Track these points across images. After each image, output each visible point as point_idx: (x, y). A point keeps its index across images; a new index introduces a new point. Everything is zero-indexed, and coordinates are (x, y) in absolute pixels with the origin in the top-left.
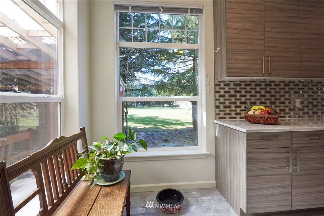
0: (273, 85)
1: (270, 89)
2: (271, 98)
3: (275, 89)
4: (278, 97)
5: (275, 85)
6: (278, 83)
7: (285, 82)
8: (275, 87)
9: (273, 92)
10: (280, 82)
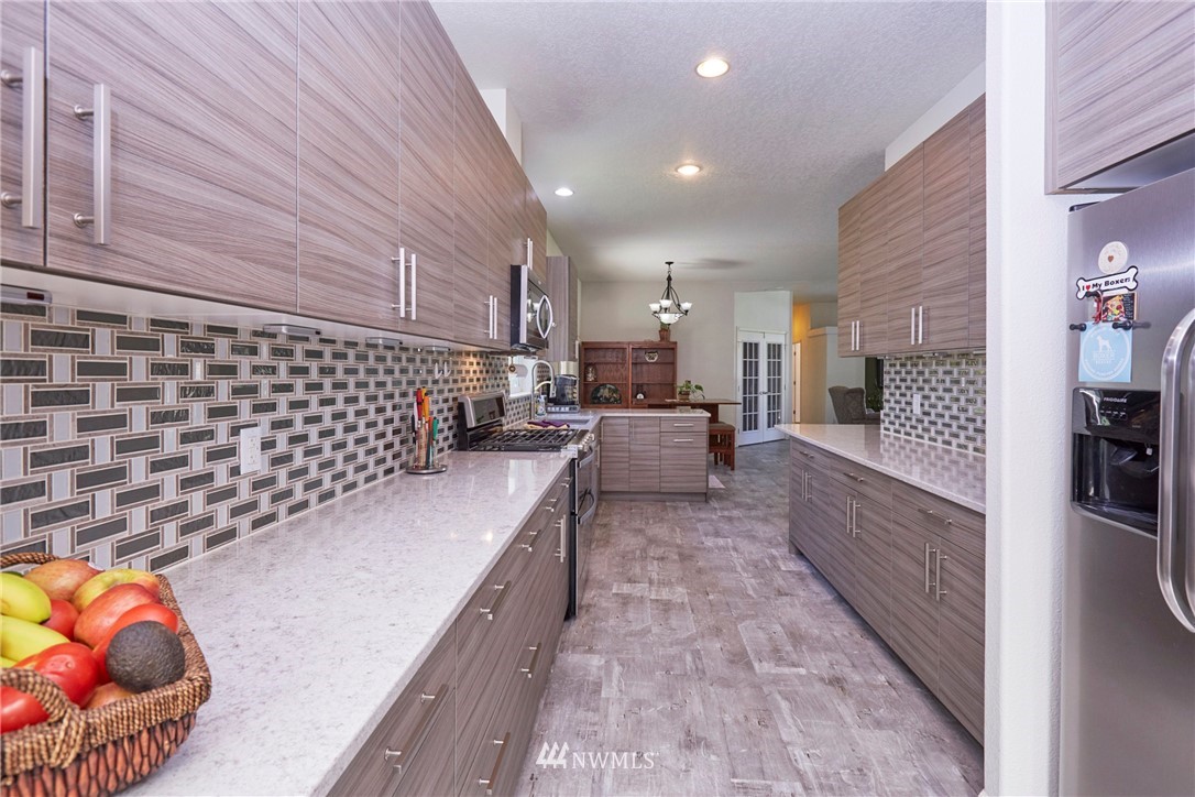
0: (104, 344)
1: (85, 369)
2: (86, 440)
3: (119, 369)
4: (139, 425)
5: (124, 343)
6: (140, 329)
7: (186, 325)
8: (123, 356)
9: (103, 396)
10: (154, 322)
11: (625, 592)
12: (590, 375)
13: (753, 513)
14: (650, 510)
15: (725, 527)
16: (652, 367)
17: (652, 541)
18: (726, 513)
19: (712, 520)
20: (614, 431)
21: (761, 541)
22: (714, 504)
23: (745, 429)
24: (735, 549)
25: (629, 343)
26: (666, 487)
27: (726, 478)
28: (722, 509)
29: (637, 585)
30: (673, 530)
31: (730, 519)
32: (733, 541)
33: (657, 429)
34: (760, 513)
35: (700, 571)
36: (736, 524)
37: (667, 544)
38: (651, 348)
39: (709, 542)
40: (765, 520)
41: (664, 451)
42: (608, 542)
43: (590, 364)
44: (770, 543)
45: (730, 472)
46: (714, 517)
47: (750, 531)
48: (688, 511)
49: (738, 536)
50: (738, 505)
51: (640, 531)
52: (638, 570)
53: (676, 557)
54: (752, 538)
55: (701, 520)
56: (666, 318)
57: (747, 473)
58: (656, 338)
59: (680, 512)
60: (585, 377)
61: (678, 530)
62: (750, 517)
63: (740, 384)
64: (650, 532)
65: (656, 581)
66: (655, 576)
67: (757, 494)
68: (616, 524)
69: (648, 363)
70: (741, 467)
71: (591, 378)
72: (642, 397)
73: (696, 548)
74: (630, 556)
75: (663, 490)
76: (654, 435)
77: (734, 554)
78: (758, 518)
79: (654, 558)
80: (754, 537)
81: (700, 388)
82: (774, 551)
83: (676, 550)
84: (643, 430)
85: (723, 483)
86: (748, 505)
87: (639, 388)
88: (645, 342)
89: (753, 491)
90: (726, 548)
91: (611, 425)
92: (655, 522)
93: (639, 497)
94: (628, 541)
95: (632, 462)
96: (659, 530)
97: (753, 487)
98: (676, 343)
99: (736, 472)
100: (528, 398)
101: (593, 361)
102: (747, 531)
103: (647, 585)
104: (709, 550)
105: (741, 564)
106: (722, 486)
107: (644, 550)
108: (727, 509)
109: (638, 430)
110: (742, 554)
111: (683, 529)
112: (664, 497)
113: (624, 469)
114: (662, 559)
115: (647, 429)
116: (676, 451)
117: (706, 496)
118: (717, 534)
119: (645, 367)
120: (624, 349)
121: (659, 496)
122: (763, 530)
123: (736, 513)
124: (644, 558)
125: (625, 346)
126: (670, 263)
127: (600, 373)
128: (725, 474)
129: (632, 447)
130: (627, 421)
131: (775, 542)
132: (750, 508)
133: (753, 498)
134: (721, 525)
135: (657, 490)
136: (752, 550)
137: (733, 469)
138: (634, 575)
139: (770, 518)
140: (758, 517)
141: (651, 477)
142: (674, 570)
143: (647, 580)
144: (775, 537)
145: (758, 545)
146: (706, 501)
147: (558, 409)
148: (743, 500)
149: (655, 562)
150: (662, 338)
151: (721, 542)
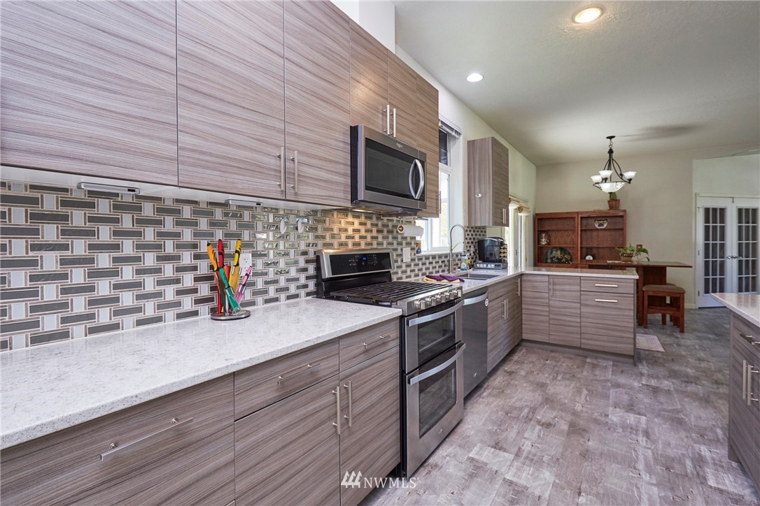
11: (483, 459)
12: (543, 240)
13: (691, 388)
14: (565, 364)
15: (645, 399)
16: (601, 233)
17: (549, 401)
18: (653, 383)
19: (632, 388)
20: (534, 287)
21: (688, 430)
22: (644, 368)
23: (707, 291)
24: (647, 434)
25: (578, 213)
26: (588, 343)
27: (669, 340)
28: (651, 376)
29: (501, 453)
30: (579, 392)
31: (655, 391)
32: (648, 421)
33: (578, 288)
34: (699, 389)
35: (585, 455)
36: (662, 399)
37: (563, 408)
38: (600, 217)
39: (615, 416)
40: (705, 401)
41: (584, 309)
42: (503, 391)
43: (544, 231)
44: (702, 436)
45: (678, 335)
46: (636, 384)
47: (678, 411)
48: (607, 372)
49: (658, 416)
50: (673, 375)
51: (542, 386)
52: (512, 434)
53: (565, 427)
54: (677, 422)
55: (618, 386)
56: (607, 187)
57: (699, 338)
58: (604, 207)
59: (597, 372)
60: (539, 241)
61: (585, 392)
62: (683, 392)
63: (701, 248)
64: (551, 390)
65: (525, 454)
66: (527, 447)
67: (703, 365)
68: (523, 373)
69: (597, 230)
70: (694, 330)
71: (544, 242)
72: (591, 258)
73: (596, 421)
74: (515, 413)
75: (583, 346)
76: (574, 294)
77: (642, 439)
78: (695, 397)
79: (539, 422)
80: (680, 422)
81: (645, 251)
82: (704, 450)
83: (569, 418)
84: (563, 287)
85: (663, 345)
86: (687, 376)
87: (589, 251)
88: (594, 212)
89: (699, 359)
90: (634, 429)
91: (530, 281)
92: (564, 379)
93: (559, 348)
94: (523, 395)
95: (551, 316)
96: (562, 390)
97: (702, 354)
98: (625, 211)
99: (686, 335)
100: (446, 256)
101: (547, 228)
102: (673, 411)
103: (512, 456)
104: (610, 427)
105: (646, 458)
106: (662, 349)
107: (533, 410)
108: (657, 377)
109: (557, 287)
110: (654, 442)
111: (591, 393)
112: (586, 353)
113: (543, 322)
114: (548, 425)
115: (567, 287)
116: (599, 311)
117: (636, 358)
118: (630, 408)
119: (595, 233)
120: (574, 218)
121: (581, 352)
122: (697, 414)
123: (666, 384)
124: (528, 419)
125: (576, 216)
126: (611, 138)
127: (553, 239)
128: (671, 335)
129: (551, 302)
130: (547, 278)
131: (710, 435)
132: (688, 380)
133: (697, 368)
134: (641, 396)
135: (579, 345)
136: (670, 440)
137: (682, 331)
138: (506, 439)
139: (713, 398)
140: (696, 394)
141: (571, 333)
142: (555, 444)
143: (515, 450)
144: (712, 429)
145: (683, 434)
146: (635, 365)
147: (485, 265)
148: (683, 368)
149: (538, 428)
150: (611, 207)
151: (631, 418)
